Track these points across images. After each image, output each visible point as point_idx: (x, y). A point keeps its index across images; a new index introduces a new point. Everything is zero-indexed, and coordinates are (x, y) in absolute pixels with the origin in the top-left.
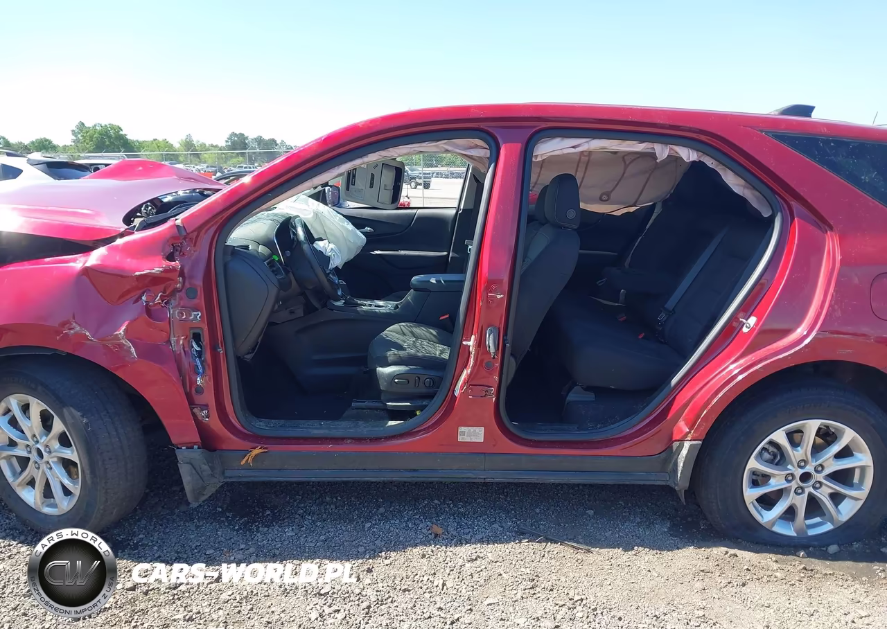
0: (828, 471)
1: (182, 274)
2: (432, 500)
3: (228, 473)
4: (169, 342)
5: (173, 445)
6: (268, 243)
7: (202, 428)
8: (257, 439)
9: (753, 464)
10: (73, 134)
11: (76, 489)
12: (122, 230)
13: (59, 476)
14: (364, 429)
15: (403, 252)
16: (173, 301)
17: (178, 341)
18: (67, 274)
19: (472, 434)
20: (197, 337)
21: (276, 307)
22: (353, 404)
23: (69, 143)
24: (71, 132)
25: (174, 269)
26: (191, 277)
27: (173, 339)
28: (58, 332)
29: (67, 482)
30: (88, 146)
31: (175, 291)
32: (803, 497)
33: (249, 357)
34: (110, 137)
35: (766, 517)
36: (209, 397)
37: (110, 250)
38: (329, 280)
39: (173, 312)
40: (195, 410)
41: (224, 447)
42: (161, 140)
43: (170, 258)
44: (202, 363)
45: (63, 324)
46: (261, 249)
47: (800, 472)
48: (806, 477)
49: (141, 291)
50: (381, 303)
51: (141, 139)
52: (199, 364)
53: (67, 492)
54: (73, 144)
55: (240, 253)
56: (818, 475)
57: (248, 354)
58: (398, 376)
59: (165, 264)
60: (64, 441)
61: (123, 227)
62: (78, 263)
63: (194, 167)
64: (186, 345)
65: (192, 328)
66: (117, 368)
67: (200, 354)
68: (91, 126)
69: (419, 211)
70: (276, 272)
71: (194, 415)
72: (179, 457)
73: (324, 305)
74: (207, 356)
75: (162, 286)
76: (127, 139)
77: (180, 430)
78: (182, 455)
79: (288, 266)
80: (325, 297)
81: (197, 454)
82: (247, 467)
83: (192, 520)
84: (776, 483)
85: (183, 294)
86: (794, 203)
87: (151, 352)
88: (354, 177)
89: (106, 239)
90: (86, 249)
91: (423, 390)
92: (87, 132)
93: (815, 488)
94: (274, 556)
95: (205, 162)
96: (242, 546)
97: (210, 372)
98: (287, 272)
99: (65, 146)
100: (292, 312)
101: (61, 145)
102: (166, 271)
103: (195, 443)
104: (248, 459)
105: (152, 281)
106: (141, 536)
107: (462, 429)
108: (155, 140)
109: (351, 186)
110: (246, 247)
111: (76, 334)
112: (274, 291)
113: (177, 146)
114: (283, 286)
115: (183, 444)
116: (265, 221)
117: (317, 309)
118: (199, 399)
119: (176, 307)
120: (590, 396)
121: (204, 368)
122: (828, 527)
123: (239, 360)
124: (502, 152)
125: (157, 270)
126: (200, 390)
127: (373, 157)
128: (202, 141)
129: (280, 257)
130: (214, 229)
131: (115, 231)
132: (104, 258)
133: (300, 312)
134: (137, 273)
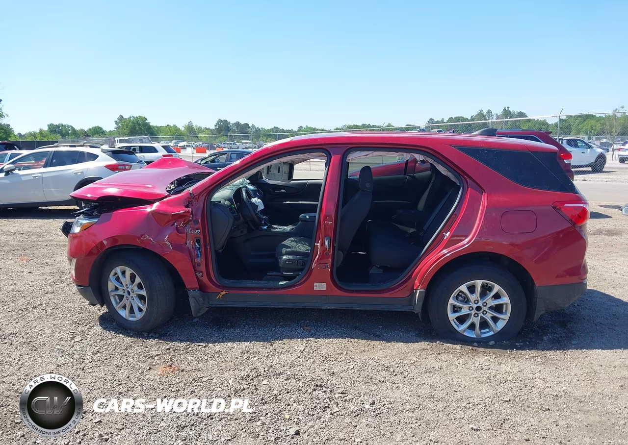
0: (489, 305)
1: (192, 213)
2: (306, 321)
3: (211, 303)
4: (186, 243)
5: (187, 289)
6: (229, 200)
7: (200, 282)
8: (223, 287)
9: (452, 301)
10: (116, 124)
11: (144, 308)
12: (166, 195)
13: (137, 303)
14: (272, 284)
15: (301, 202)
16: (188, 226)
17: (190, 243)
18: (144, 214)
19: (320, 286)
20: (198, 241)
21: (233, 228)
22: (268, 274)
23: (113, 129)
24: (114, 123)
25: (189, 212)
26: (196, 215)
27: (188, 242)
28: (139, 238)
29: (140, 305)
30: (125, 131)
31: (189, 221)
32: (478, 319)
33: (221, 251)
34: (139, 125)
35: (461, 328)
36: (203, 268)
37: (161, 203)
38: (257, 217)
39: (188, 230)
40: (197, 273)
41: (209, 291)
42: (172, 125)
43: (187, 206)
44: (200, 253)
45: (142, 235)
46: (227, 202)
47: (475, 306)
48: (478, 308)
49: (174, 221)
50: (286, 227)
51: (159, 125)
52: (199, 253)
53: (140, 310)
54: (116, 130)
55: (217, 204)
56: (485, 307)
57: (221, 249)
58: (289, 260)
59: (185, 209)
60: (140, 286)
61: (167, 194)
62: (149, 209)
63: (194, 144)
64: (193, 245)
65: (196, 237)
66: (164, 255)
67: (199, 249)
68: (127, 118)
69: (309, 181)
70: (233, 213)
71: (196, 275)
72: (190, 295)
73: (258, 229)
74: (203, 249)
75: (183, 219)
76: (150, 126)
77: (190, 282)
78: (191, 293)
79: (239, 210)
80: (257, 224)
81: (197, 293)
82: (219, 300)
83: (194, 326)
84: (465, 311)
85: (192, 222)
86: (468, 180)
87: (179, 247)
88: (271, 168)
89: (160, 198)
90: (151, 203)
91: (299, 267)
92: (125, 122)
93: (484, 314)
94: (230, 339)
95: (201, 140)
96: (217, 336)
97: (203, 256)
98: (238, 213)
99: (110, 132)
100: (242, 232)
101: (108, 131)
102: (186, 212)
103: (197, 288)
104: (220, 296)
105: (179, 217)
106: (171, 332)
107: (315, 284)
108: (168, 125)
109: (269, 172)
110: (220, 202)
111: (147, 239)
112: (231, 221)
113: (183, 129)
114: (236, 219)
115: (191, 289)
116: (228, 190)
117: (253, 230)
118: (198, 269)
119: (189, 228)
120: (381, 271)
121: (201, 255)
122: (492, 333)
123: (216, 252)
124: (332, 159)
125: (181, 212)
126: (199, 265)
127: (275, 162)
128: (199, 125)
129: (235, 206)
130: (205, 195)
131: (163, 195)
132: (158, 206)
133: (246, 232)
134: (173, 213)
